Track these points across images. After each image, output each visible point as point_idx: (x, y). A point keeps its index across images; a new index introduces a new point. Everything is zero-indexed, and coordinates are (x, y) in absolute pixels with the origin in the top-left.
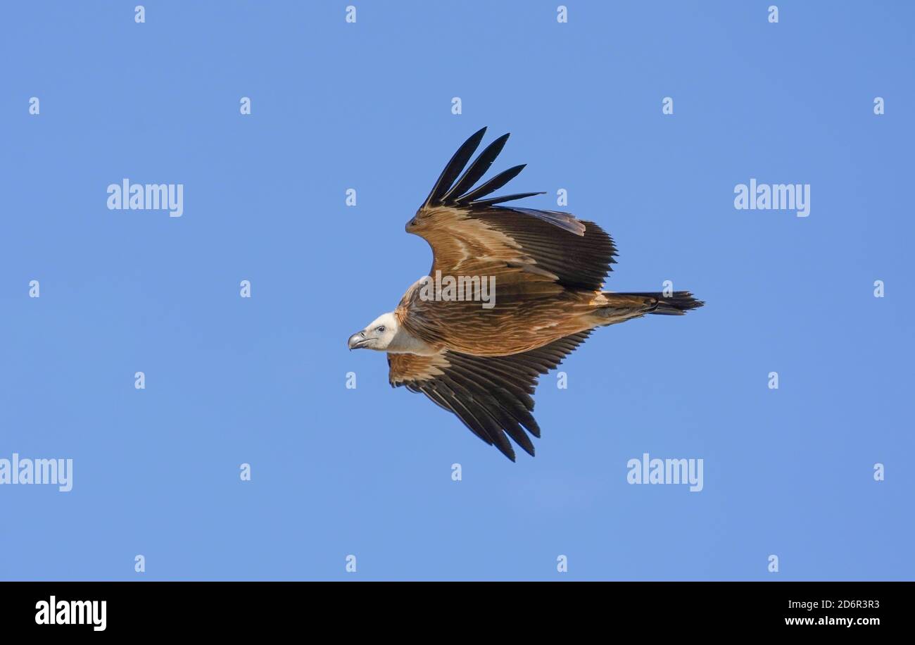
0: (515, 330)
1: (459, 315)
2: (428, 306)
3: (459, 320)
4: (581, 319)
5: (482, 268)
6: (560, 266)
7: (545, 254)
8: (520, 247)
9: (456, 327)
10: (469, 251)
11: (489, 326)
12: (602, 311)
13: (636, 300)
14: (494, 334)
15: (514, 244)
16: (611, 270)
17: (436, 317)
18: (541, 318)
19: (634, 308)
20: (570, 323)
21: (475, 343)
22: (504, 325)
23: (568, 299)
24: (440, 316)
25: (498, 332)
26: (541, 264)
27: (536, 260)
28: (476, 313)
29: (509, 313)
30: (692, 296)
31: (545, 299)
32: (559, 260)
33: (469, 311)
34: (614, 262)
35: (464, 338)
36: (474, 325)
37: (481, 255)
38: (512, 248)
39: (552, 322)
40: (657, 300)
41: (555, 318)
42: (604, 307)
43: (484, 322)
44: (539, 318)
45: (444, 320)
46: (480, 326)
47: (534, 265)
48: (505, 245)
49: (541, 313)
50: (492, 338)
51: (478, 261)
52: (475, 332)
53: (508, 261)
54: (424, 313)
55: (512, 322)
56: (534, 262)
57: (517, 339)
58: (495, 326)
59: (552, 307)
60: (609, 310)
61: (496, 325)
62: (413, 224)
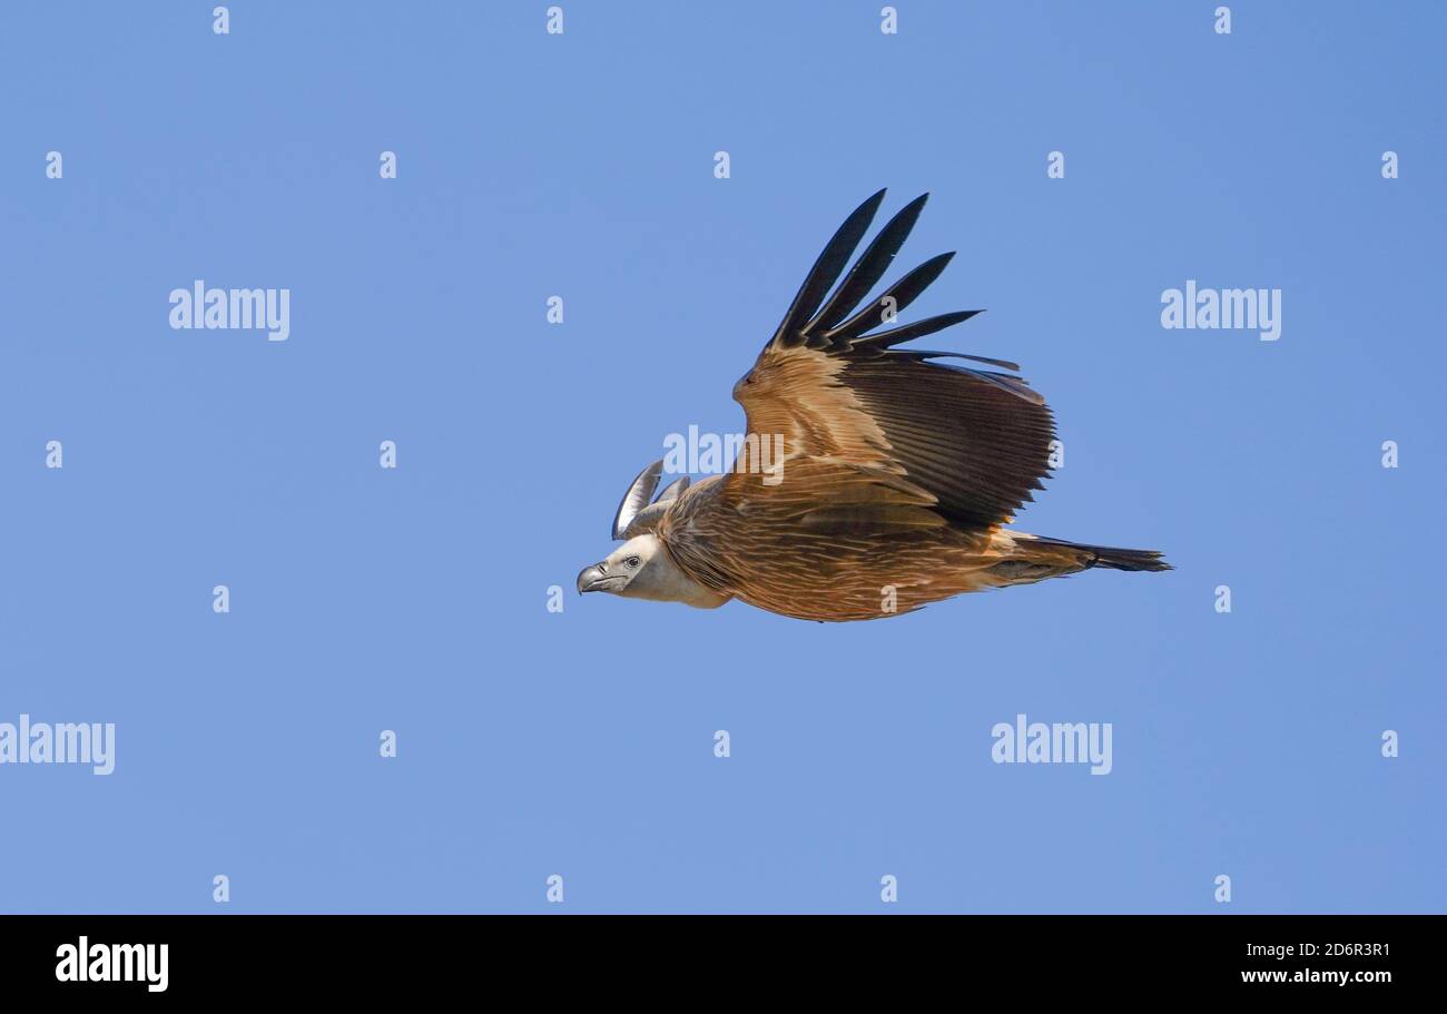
0: (858, 586)
1: (768, 549)
2: (718, 530)
3: (767, 557)
4: (967, 577)
5: (818, 474)
6: (946, 484)
7: (926, 462)
8: (890, 447)
9: (761, 570)
10: (805, 445)
11: (815, 574)
12: (1005, 568)
13: (1066, 555)
14: (823, 588)
15: (882, 441)
16: (1030, 500)
17: (727, 549)
18: (908, 570)
19: (1058, 568)
20: (950, 583)
21: (788, 599)
22: (841, 576)
23: (955, 543)
24: (736, 547)
25: (829, 586)
26: (917, 476)
27: (908, 469)
28: (801, 549)
29: (854, 557)
30: (1160, 559)
31: (918, 537)
32: (948, 475)
33: (784, 545)
34: (1040, 487)
35: (772, 589)
36: (788, 569)
37: (821, 454)
38: (877, 447)
39: (924, 578)
40: (1097, 557)
41: (930, 573)
42: (1009, 562)
43: (809, 565)
44: (904, 570)
45: (741, 555)
46: (801, 572)
47: (901, 476)
48: (867, 441)
49: (908, 563)
50: (820, 595)
51: (813, 462)
52: (792, 581)
53: (861, 465)
54: (708, 538)
55: (856, 572)
56: (904, 472)
57: (858, 602)
58: (825, 575)
59: (929, 555)
60: (1018, 566)
61: (828, 574)
62: (749, 382)
